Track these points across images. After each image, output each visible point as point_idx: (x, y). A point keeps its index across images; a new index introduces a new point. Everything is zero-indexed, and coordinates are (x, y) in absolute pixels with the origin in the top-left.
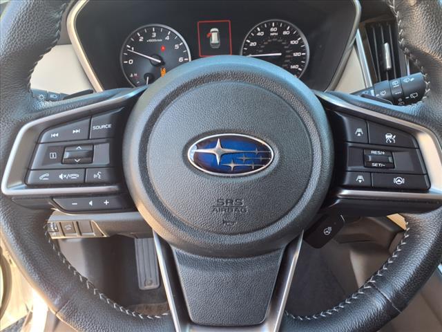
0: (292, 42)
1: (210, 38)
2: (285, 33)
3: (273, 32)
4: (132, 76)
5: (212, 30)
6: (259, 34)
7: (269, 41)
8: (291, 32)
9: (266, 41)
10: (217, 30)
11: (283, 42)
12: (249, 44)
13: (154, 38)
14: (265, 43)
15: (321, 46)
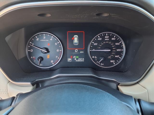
0: (116, 44)
1: (73, 40)
2: (113, 39)
3: (107, 38)
4: (32, 58)
5: (75, 36)
6: (99, 39)
7: (104, 43)
8: (116, 39)
9: (103, 43)
10: (77, 36)
11: (112, 43)
12: (94, 44)
13: (44, 39)
14: (102, 44)
15: (134, 51)
